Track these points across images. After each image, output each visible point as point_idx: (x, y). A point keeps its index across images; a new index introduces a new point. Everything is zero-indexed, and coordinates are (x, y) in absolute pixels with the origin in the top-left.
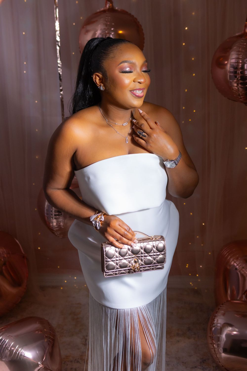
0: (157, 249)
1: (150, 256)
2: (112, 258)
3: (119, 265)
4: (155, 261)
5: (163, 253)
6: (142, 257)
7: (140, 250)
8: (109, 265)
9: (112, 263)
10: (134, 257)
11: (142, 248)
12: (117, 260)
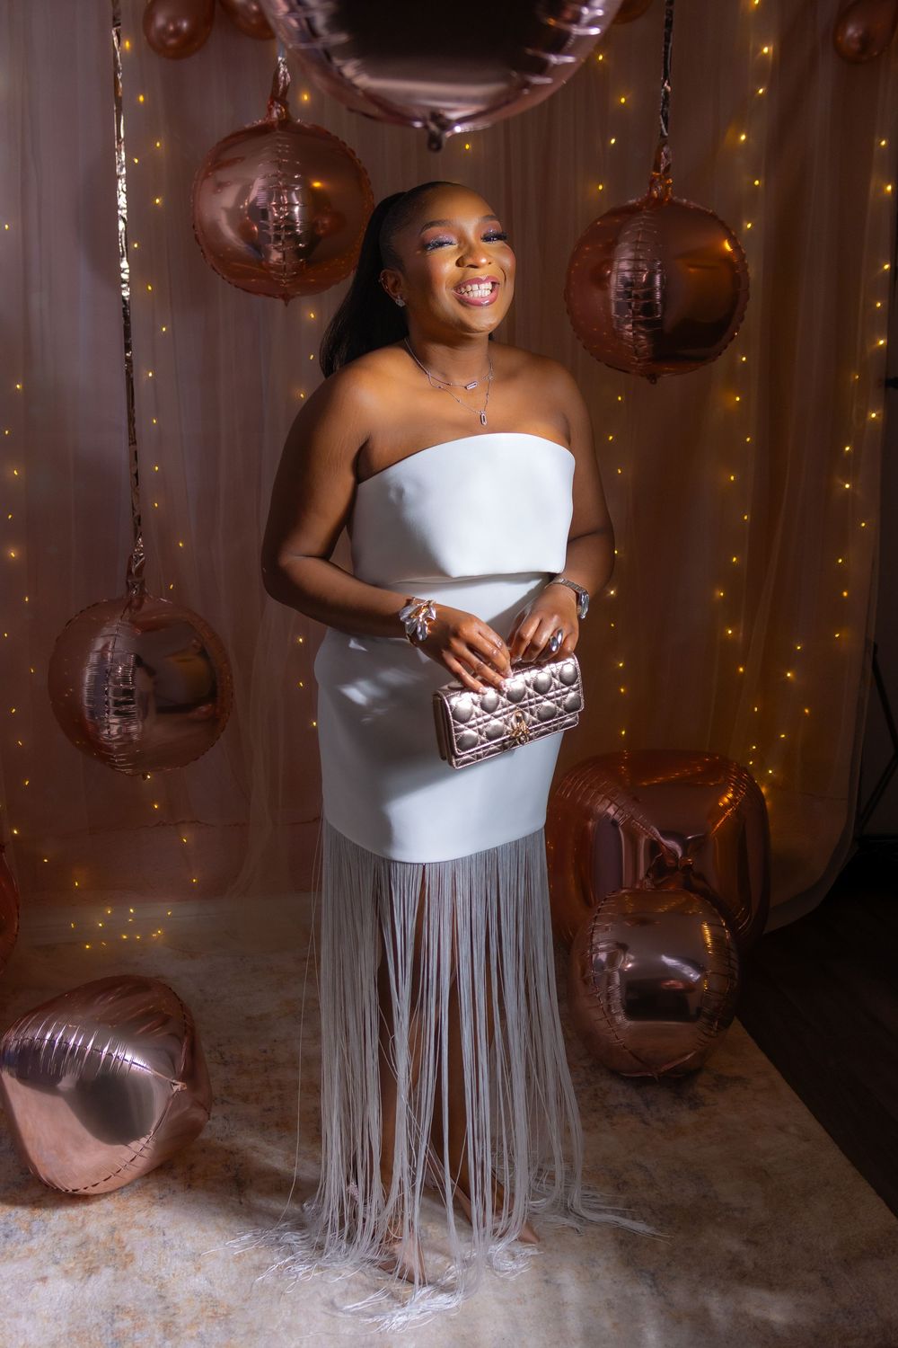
0: (562, 680)
1: (549, 698)
2: (467, 721)
3: (484, 734)
4: (560, 710)
5: (575, 686)
6: (531, 704)
7: (525, 689)
8: (463, 738)
9: (469, 732)
10: (515, 709)
11: (528, 685)
12: (479, 724)
